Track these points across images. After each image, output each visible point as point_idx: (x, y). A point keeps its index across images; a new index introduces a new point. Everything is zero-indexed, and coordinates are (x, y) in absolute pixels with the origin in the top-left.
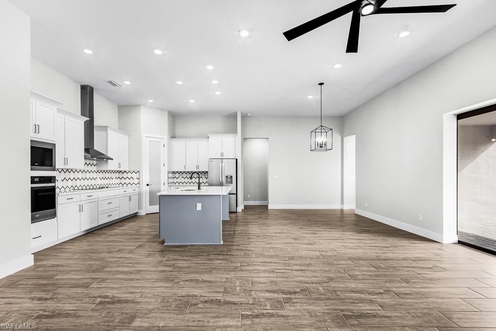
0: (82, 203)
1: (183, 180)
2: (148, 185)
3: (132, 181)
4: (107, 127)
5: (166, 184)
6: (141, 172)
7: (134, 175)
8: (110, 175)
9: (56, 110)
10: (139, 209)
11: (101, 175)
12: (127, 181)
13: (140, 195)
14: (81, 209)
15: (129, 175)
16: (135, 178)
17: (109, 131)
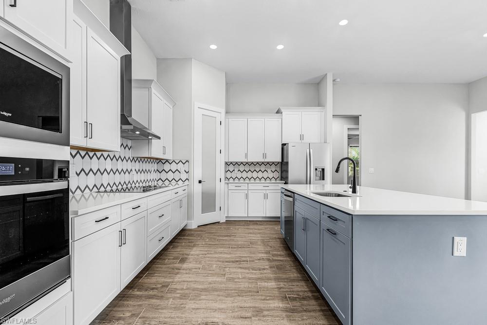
0: (124, 225)
1: (239, 175)
2: (200, 182)
3: (177, 176)
5: (223, 179)
6: (191, 162)
7: (180, 166)
8: (148, 166)
10: (188, 218)
11: (137, 166)
12: (170, 176)
13: (190, 197)
14: (122, 238)
15: (174, 167)
16: (182, 171)
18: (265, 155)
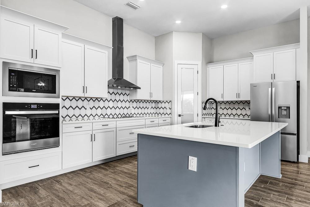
0: (94, 132)
2: (180, 116)
3: (165, 111)
4: (136, 56)
5: (200, 115)
6: (173, 102)
7: (167, 105)
8: (145, 105)
9: (60, 35)
11: (135, 105)
12: (162, 111)
14: (93, 138)
15: (163, 105)
16: (168, 108)
17: (138, 60)
18: (238, 95)
